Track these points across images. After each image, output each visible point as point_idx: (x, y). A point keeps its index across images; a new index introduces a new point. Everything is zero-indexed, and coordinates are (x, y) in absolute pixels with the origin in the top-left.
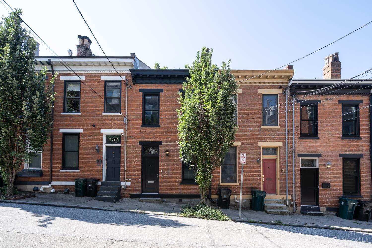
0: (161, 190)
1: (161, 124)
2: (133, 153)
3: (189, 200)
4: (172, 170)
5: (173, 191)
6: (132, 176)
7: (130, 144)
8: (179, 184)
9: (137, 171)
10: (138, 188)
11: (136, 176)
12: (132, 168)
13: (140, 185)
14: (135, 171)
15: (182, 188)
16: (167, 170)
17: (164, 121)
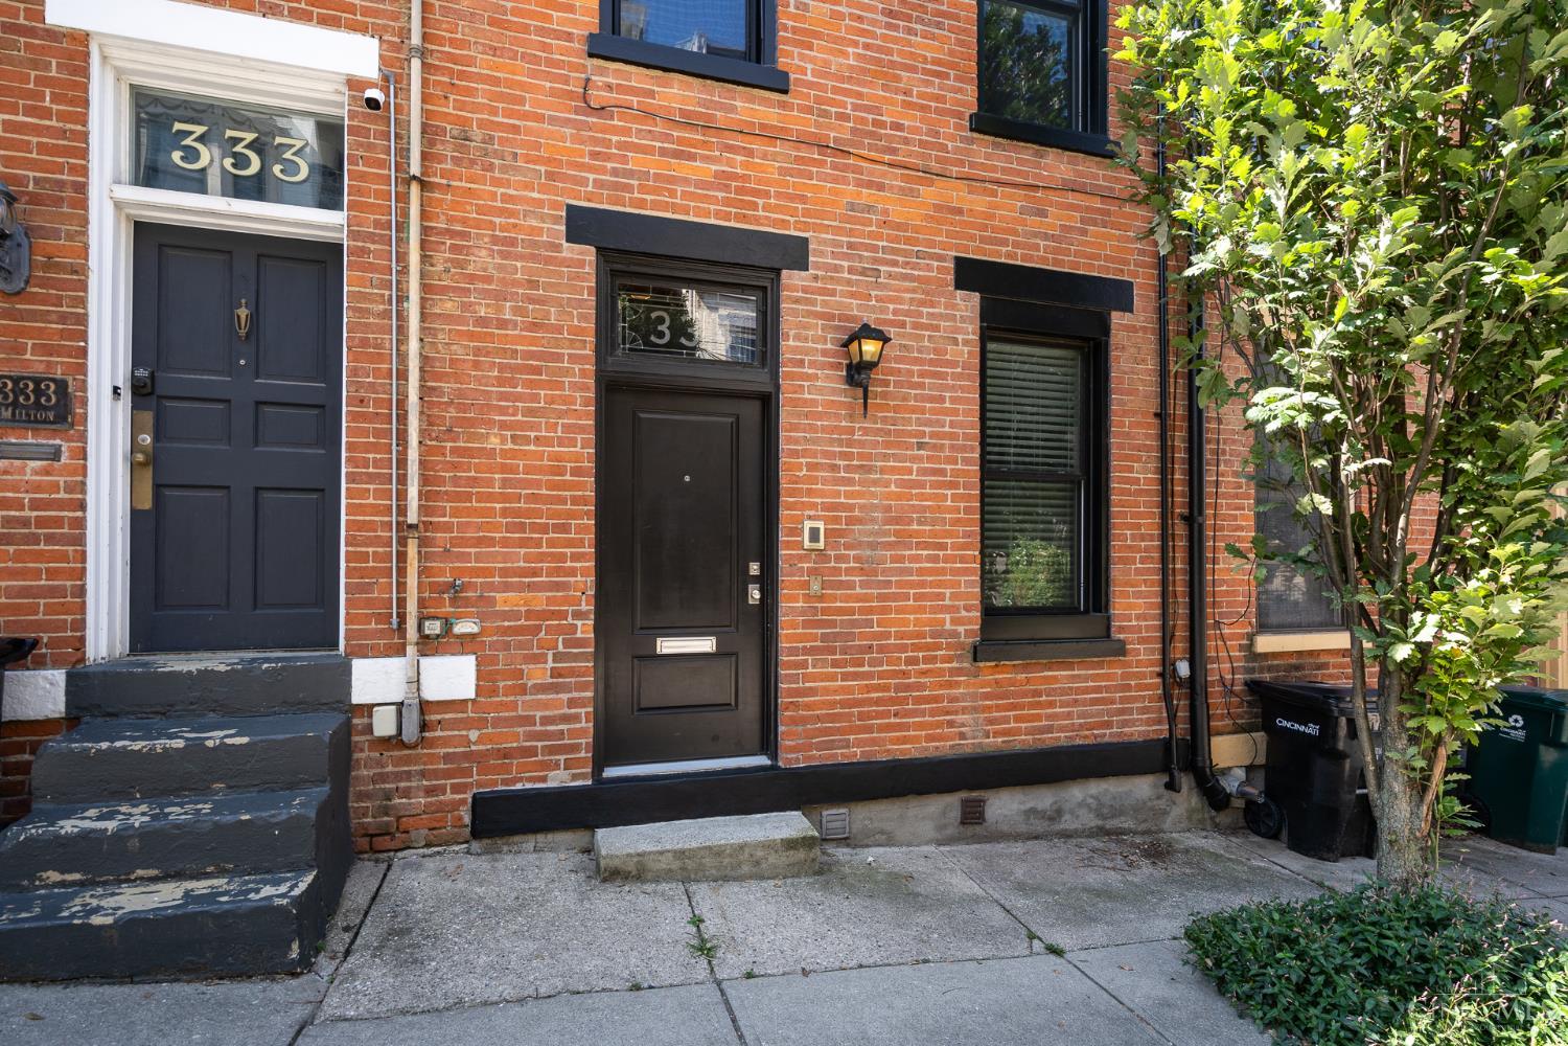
0: (804, 720)
1: (788, 57)
2: (503, 324)
3: (1043, 798)
4: (897, 521)
5: (906, 727)
6: (492, 587)
7: (464, 221)
8: (959, 658)
9: (544, 529)
10: (566, 719)
11: (531, 587)
12: (490, 497)
13: (582, 687)
14: (521, 528)
15: (986, 696)
16: (860, 521)
17: (817, 35)
